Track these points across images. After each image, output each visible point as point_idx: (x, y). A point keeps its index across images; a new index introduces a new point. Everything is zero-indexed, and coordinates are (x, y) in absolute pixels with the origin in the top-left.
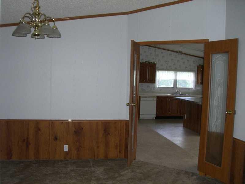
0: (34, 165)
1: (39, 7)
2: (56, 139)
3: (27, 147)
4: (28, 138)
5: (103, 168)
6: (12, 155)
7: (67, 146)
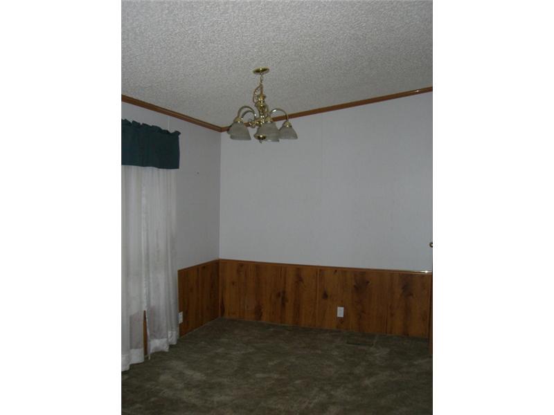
0: (287, 333)
1: (264, 97)
2: (325, 296)
3: (283, 305)
4: (284, 292)
5: (388, 350)
6: (262, 313)
7: (342, 309)
